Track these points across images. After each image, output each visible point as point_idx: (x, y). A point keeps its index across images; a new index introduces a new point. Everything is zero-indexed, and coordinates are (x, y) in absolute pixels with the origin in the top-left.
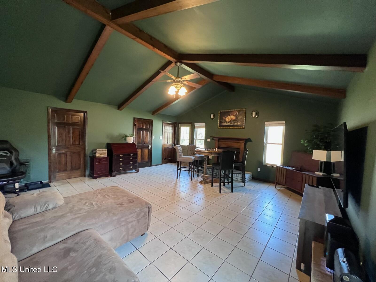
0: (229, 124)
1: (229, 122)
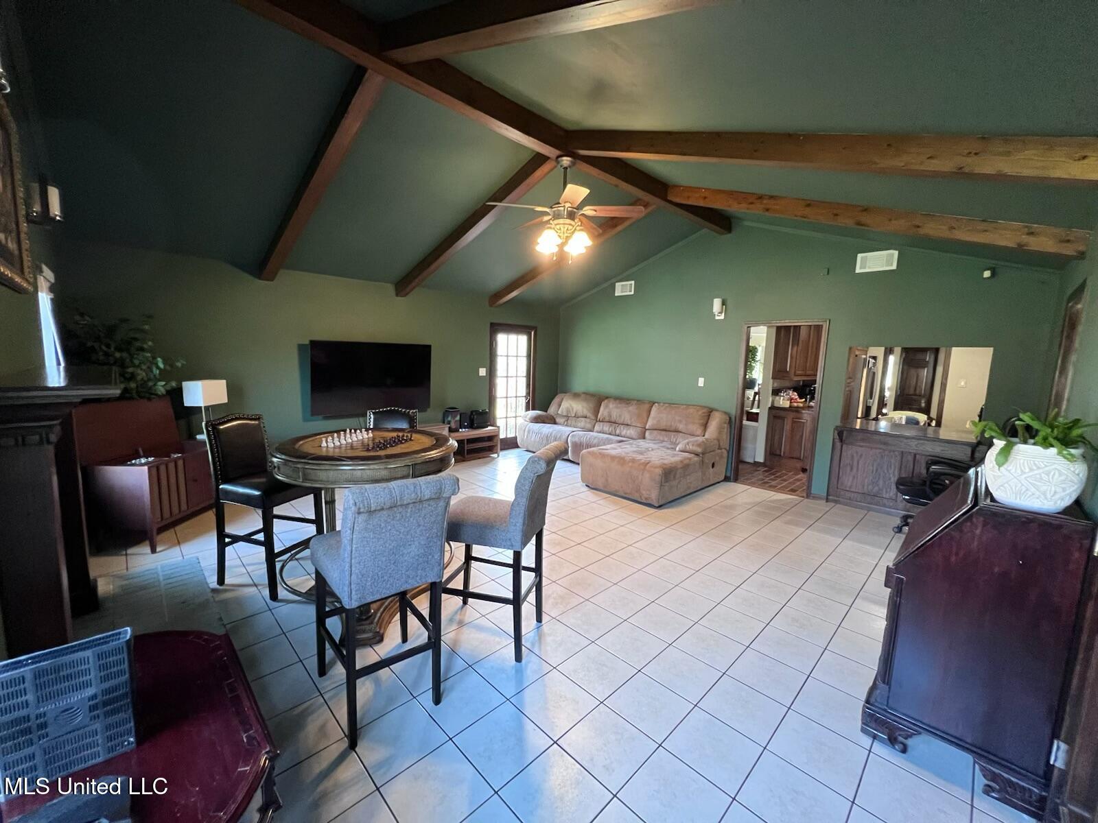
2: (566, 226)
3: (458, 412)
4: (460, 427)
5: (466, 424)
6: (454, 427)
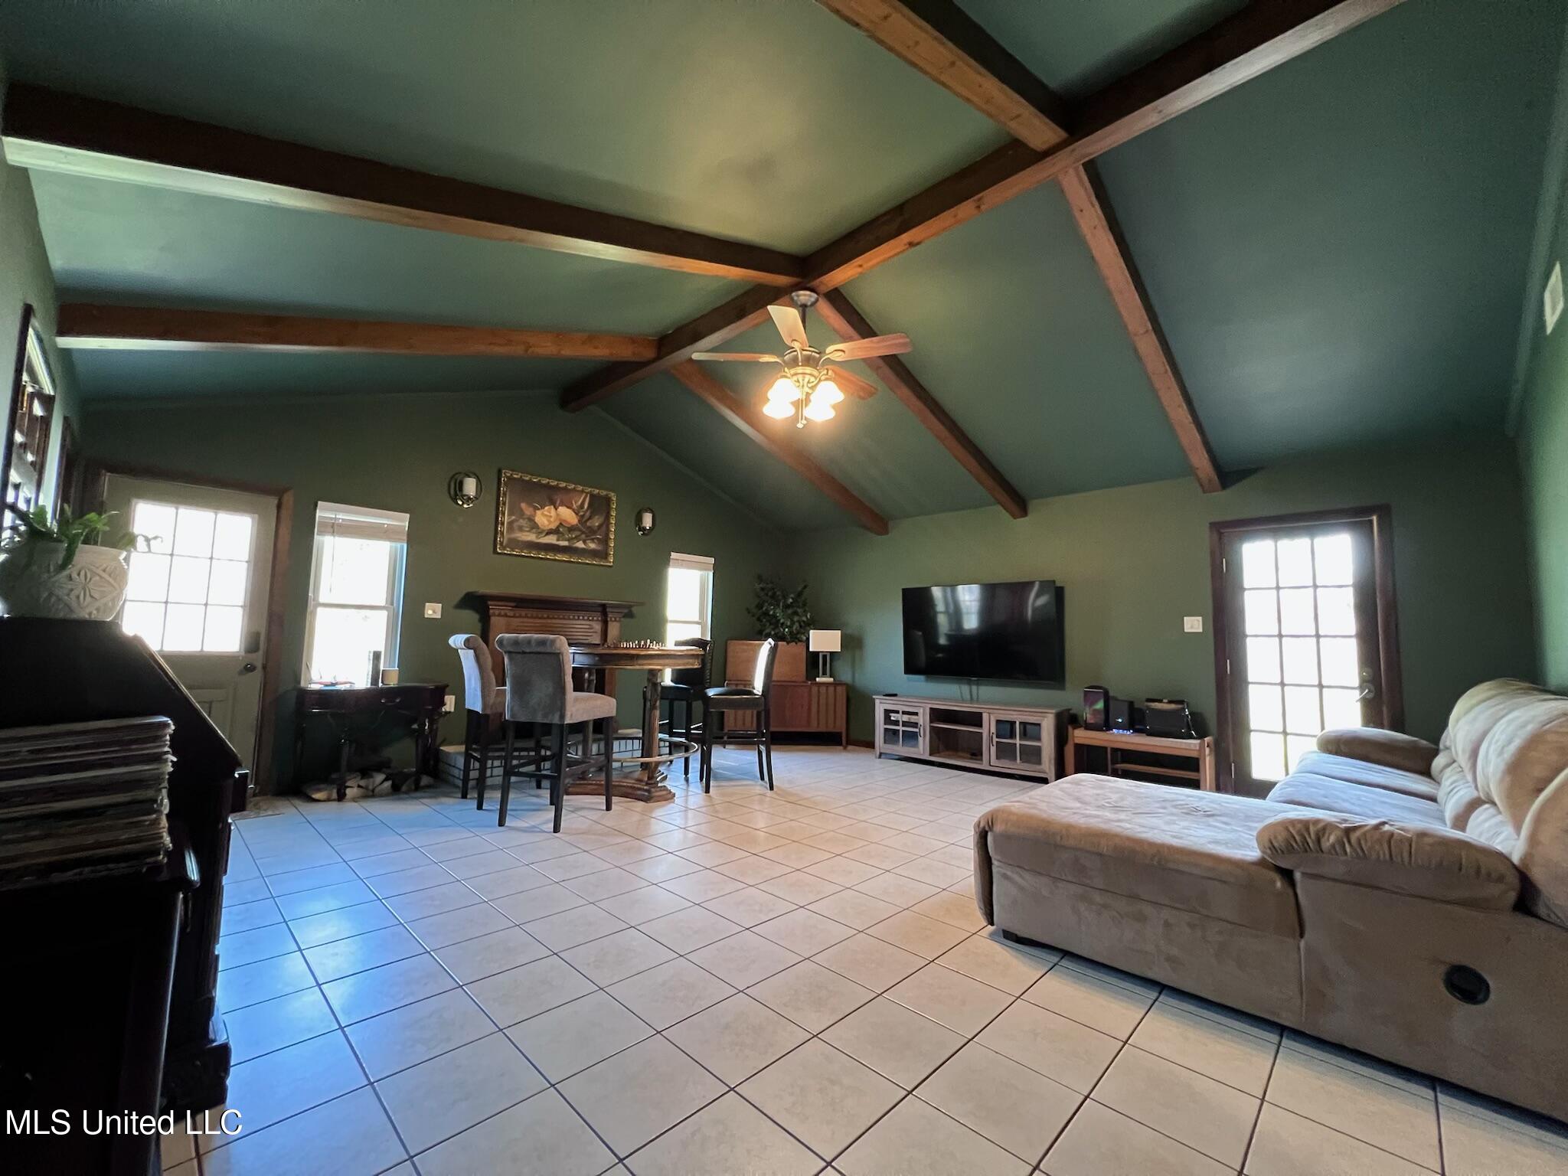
0: (551, 539)
1: (549, 532)
2: (807, 378)
3: (1102, 695)
4: (1107, 725)
5: (1120, 720)
6: (1092, 721)
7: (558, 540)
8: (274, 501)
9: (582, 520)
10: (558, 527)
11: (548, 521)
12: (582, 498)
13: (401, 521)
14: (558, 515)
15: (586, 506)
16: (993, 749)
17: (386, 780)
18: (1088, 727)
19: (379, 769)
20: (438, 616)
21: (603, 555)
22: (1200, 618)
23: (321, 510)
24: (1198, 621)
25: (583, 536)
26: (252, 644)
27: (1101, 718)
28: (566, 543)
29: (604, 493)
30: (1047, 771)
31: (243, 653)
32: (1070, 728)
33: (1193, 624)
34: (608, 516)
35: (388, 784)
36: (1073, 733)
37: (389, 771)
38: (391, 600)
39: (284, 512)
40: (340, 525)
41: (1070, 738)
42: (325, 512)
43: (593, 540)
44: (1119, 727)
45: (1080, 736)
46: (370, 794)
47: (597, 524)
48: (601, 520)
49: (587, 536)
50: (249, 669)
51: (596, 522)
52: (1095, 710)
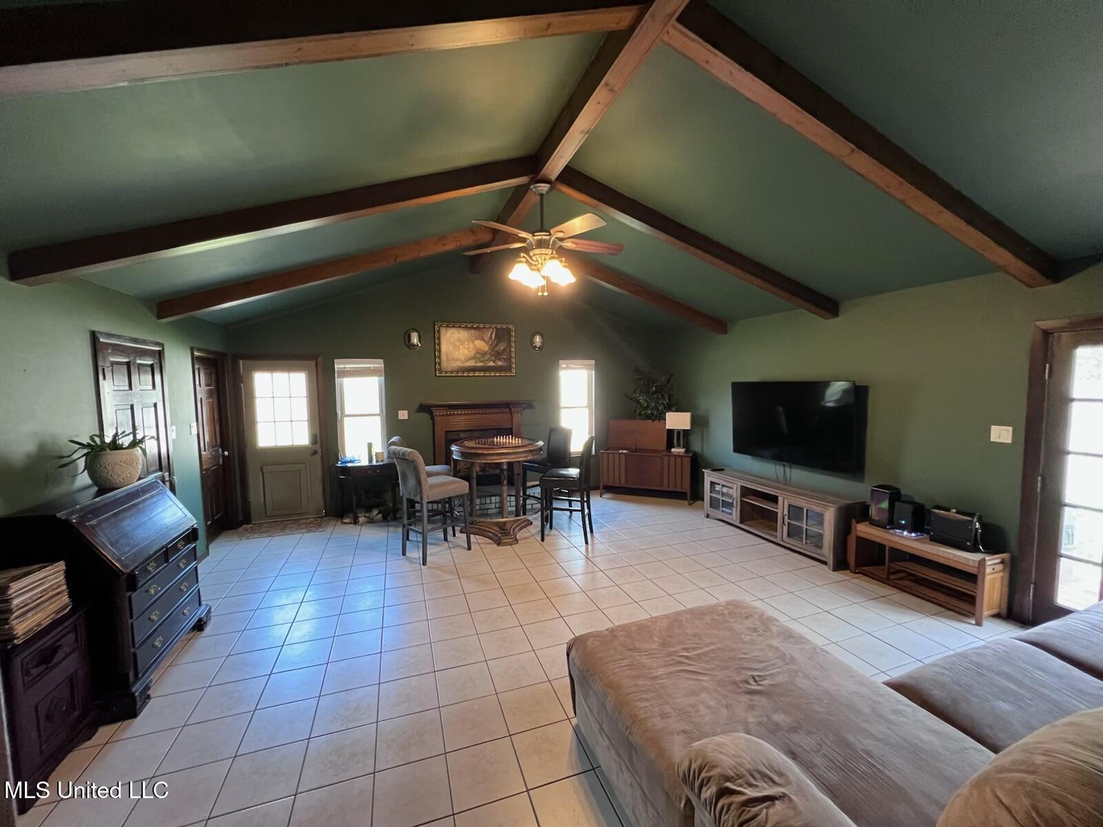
0: (471, 363)
1: (470, 359)
3: (888, 496)
4: (891, 523)
5: (903, 522)
6: (876, 518)
7: (476, 363)
8: (313, 363)
9: (492, 347)
10: (475, 354)
11: (469, 351)
12: (490, 334)
13: (379, 364)
14: (475, 346)
15: (493, 338)
16: (785, 528)
17: (379, 513)
18: (874, 523)
19: (377, 506)
20: (406, 418)
21: (509, 369)
22: (1010, 429)
23: (338, 364)
24: (1008, 431)
25: (493, 358)
26: (314, 440)
27: (885, 517)
28: (482, 364)
29: (505, 327)
30: (827, 555)
31: (310, 445)
32: (854, 521)
33: (1002, 434)
34: (510, 341)
35: (380, 516)
36: (856, 528)
37: (381, 508)
38: (381, 411)
39: (319, 368)
40: (348, 371)
41: (853, 530)
42: (339, 365)
43: (500, 359)
44: (903, 528)
45: (863, 529)
46: (371, 521)
47: (502, 348)
48: (505, 345)
49: (496, 357)
50: (315, 452)
51: (501, 347)
52: (880, 509)
